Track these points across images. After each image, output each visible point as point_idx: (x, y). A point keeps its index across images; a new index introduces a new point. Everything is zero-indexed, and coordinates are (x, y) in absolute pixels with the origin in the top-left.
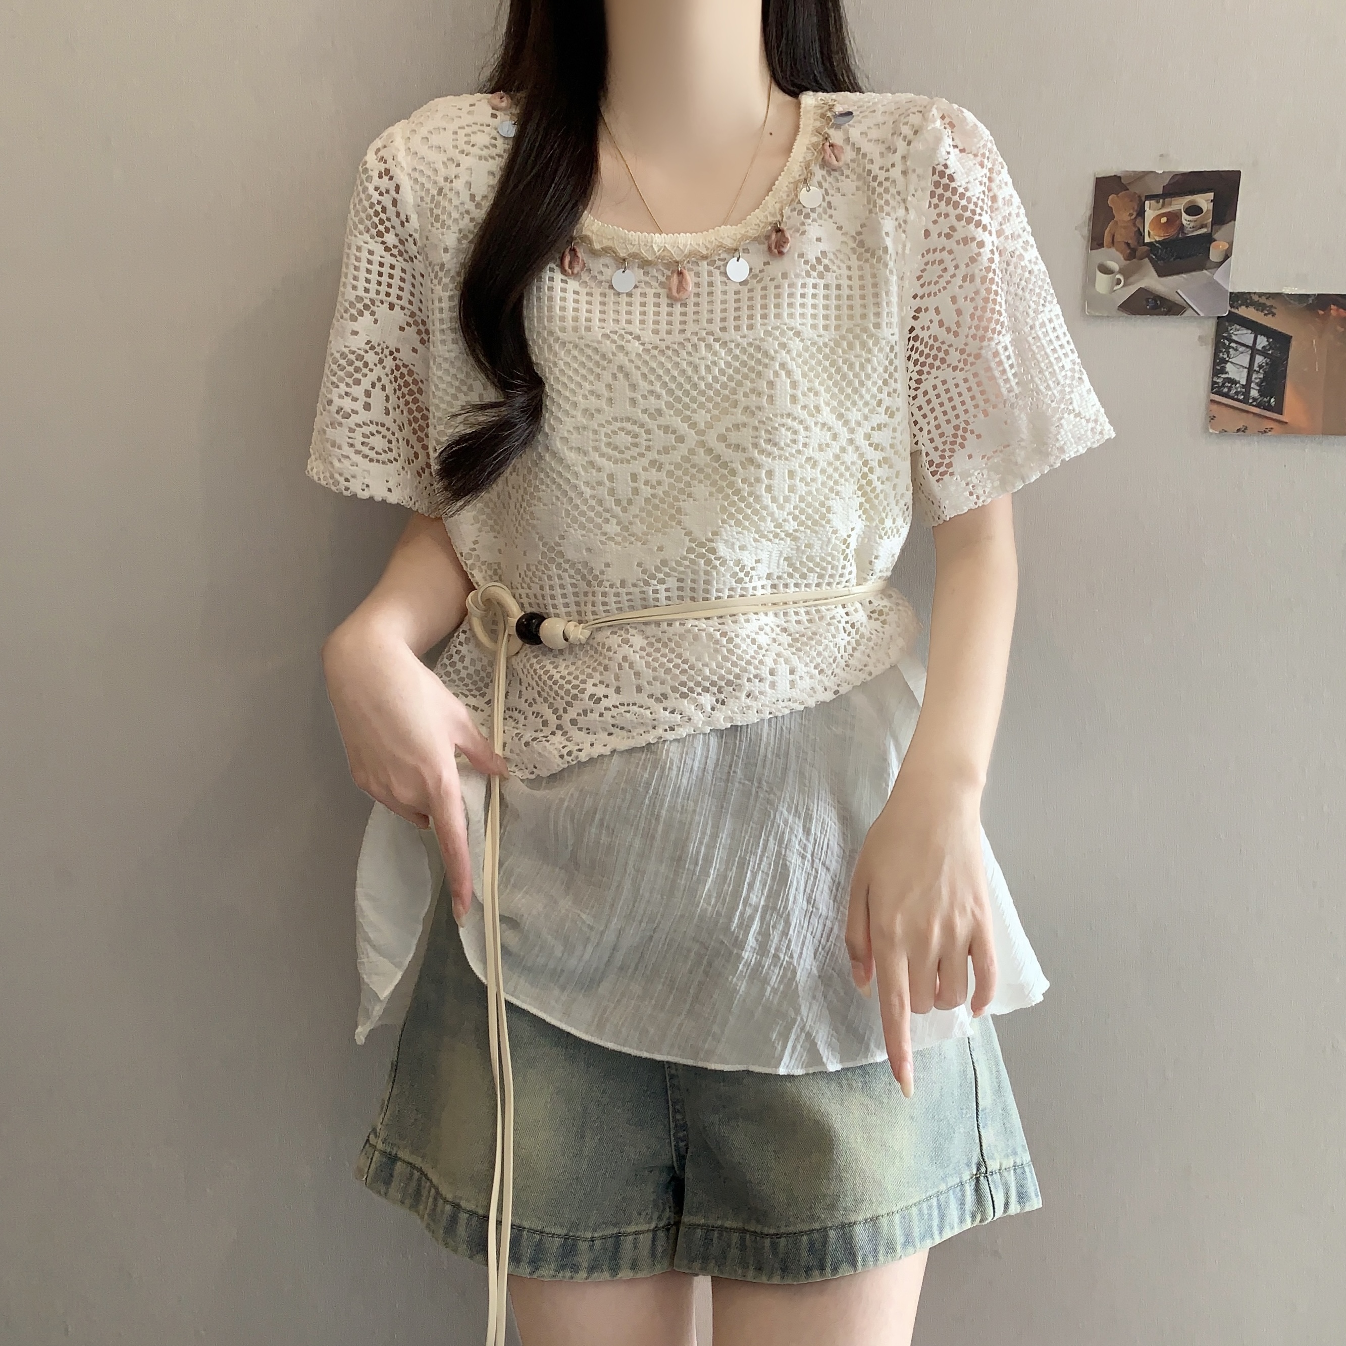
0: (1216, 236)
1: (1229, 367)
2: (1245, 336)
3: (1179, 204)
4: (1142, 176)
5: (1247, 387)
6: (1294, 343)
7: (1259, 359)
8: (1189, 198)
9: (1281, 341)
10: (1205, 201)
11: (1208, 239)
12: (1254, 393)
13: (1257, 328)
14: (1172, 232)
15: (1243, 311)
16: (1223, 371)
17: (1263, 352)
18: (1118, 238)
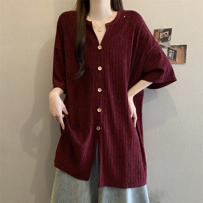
0: (169, 37)
1: (169, 55)
2: (171, 51)
3: (164, 33)
4: (160, 29)
5: (172, 58)
6: (177, 52)
7: (173, 54)
8: (166, 32)
9: (176, 51)
10: (168, 32)
11: (168, 37)
12: (173, 58)
13: (173, 50)
14: (163, 37)
15: (171, 48)
16: (169, 56)
17: (173, 53)
18: (157, 38)
